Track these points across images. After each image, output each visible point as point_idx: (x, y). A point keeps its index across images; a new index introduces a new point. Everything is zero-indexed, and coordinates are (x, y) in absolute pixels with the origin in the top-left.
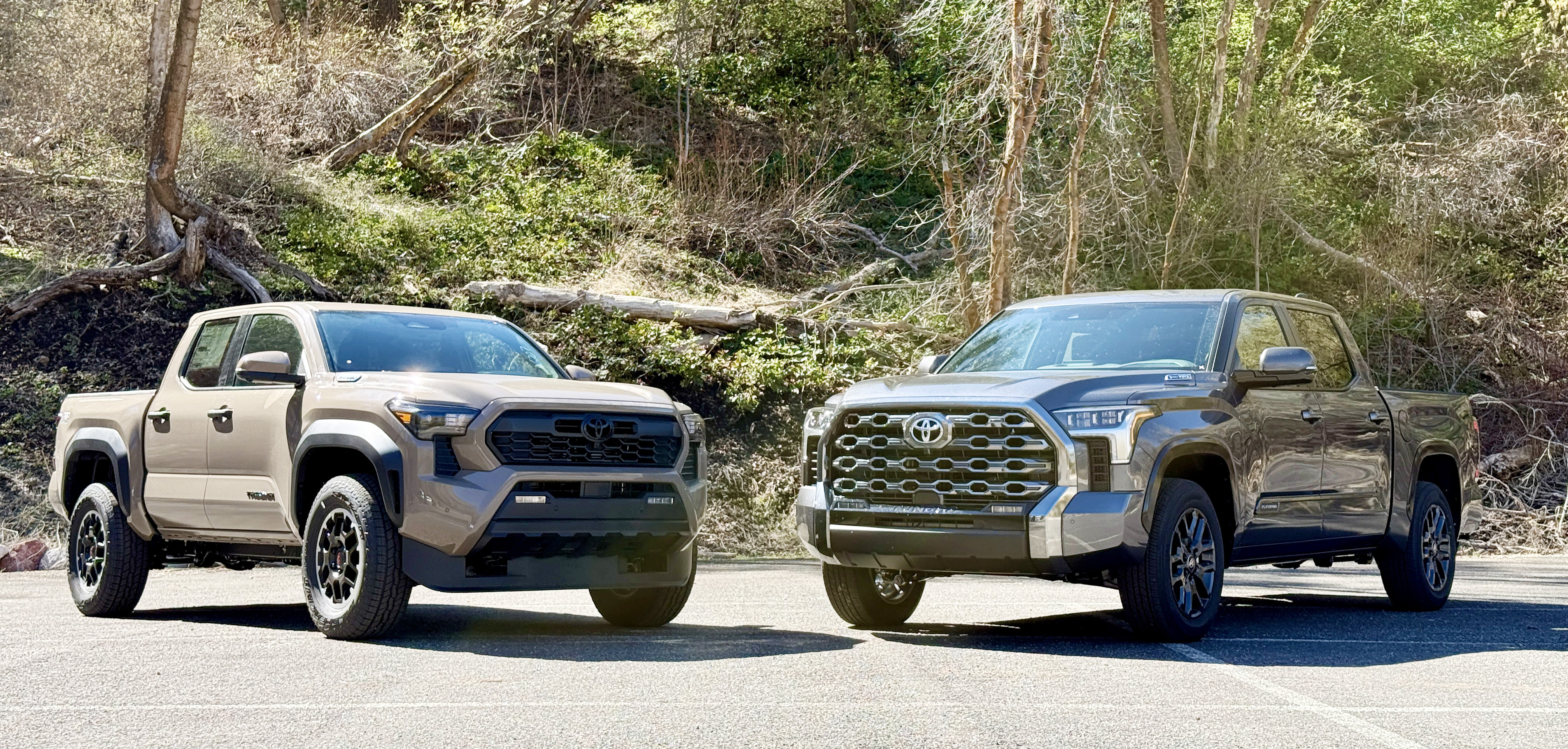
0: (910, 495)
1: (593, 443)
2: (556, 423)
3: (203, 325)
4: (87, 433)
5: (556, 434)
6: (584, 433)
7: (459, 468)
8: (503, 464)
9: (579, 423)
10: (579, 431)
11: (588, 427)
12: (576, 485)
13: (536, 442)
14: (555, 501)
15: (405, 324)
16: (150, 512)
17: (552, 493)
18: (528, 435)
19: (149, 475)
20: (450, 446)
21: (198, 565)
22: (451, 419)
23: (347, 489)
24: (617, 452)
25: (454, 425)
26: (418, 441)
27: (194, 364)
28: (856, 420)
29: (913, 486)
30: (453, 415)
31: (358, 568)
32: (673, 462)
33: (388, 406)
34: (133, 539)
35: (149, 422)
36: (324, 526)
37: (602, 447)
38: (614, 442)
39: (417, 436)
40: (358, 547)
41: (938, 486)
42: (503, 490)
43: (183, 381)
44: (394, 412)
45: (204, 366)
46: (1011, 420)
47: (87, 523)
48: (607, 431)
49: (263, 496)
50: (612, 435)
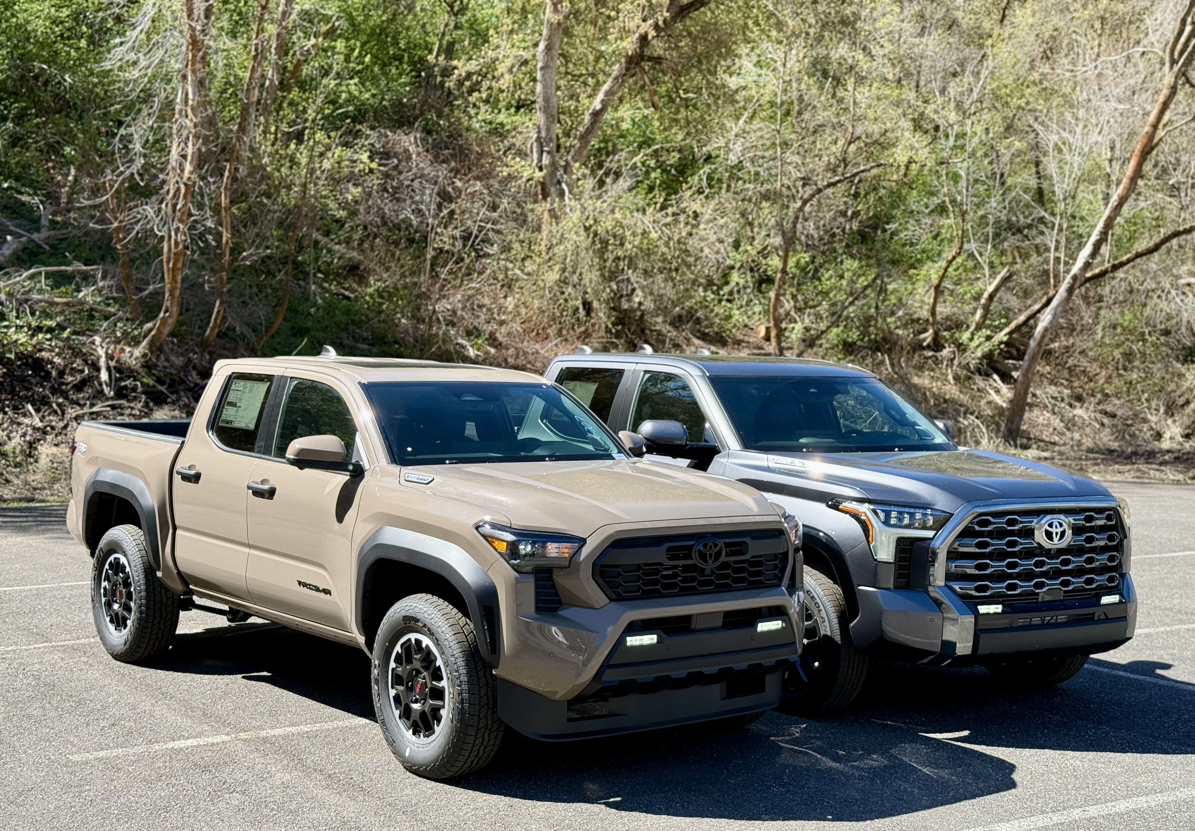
0: (1038, 594)
1: (704, 570)
2: (669, 549)
3: (230, 376)
4: (109, 476)
5: (667, 562)
6: (696, 560)
7: (560, 602)
8: (611, 600)
9: (690, 547)
10: (691, 558)
11: (700, 551)
12: (688, 618)
13: (646, 573)
14: (667, 639)
15: (459, 398)
16: (181, 569)
17: (662, 630)
18: (639, 567)
19: (178, 532)
20: (550, 579)
22: (553, 549)
23: (426, 615)
24: (727, 576)
25: (556, 555)
26: (516, 574)
27: (223, 421)
28: (987, 523)
29: (1041, 585)
30: (556, 545)
31: (443, 707)
32: (781, 580)
33: (477, 528)
34: (163, 591)
35: (177, 478)
36: (398, 649)
37: (713, 572)
38: (725, 565)
39: (515, 568)
40: (444, 683)
41: (1061, 584)
42: (613, 632)
43: (212, 438)
44: (485, 537)
45: (236, 425)
46: (1109, 518)
47: (111, 564)
48: (718, 554)
49: (317, 589)
50: (723, 558)
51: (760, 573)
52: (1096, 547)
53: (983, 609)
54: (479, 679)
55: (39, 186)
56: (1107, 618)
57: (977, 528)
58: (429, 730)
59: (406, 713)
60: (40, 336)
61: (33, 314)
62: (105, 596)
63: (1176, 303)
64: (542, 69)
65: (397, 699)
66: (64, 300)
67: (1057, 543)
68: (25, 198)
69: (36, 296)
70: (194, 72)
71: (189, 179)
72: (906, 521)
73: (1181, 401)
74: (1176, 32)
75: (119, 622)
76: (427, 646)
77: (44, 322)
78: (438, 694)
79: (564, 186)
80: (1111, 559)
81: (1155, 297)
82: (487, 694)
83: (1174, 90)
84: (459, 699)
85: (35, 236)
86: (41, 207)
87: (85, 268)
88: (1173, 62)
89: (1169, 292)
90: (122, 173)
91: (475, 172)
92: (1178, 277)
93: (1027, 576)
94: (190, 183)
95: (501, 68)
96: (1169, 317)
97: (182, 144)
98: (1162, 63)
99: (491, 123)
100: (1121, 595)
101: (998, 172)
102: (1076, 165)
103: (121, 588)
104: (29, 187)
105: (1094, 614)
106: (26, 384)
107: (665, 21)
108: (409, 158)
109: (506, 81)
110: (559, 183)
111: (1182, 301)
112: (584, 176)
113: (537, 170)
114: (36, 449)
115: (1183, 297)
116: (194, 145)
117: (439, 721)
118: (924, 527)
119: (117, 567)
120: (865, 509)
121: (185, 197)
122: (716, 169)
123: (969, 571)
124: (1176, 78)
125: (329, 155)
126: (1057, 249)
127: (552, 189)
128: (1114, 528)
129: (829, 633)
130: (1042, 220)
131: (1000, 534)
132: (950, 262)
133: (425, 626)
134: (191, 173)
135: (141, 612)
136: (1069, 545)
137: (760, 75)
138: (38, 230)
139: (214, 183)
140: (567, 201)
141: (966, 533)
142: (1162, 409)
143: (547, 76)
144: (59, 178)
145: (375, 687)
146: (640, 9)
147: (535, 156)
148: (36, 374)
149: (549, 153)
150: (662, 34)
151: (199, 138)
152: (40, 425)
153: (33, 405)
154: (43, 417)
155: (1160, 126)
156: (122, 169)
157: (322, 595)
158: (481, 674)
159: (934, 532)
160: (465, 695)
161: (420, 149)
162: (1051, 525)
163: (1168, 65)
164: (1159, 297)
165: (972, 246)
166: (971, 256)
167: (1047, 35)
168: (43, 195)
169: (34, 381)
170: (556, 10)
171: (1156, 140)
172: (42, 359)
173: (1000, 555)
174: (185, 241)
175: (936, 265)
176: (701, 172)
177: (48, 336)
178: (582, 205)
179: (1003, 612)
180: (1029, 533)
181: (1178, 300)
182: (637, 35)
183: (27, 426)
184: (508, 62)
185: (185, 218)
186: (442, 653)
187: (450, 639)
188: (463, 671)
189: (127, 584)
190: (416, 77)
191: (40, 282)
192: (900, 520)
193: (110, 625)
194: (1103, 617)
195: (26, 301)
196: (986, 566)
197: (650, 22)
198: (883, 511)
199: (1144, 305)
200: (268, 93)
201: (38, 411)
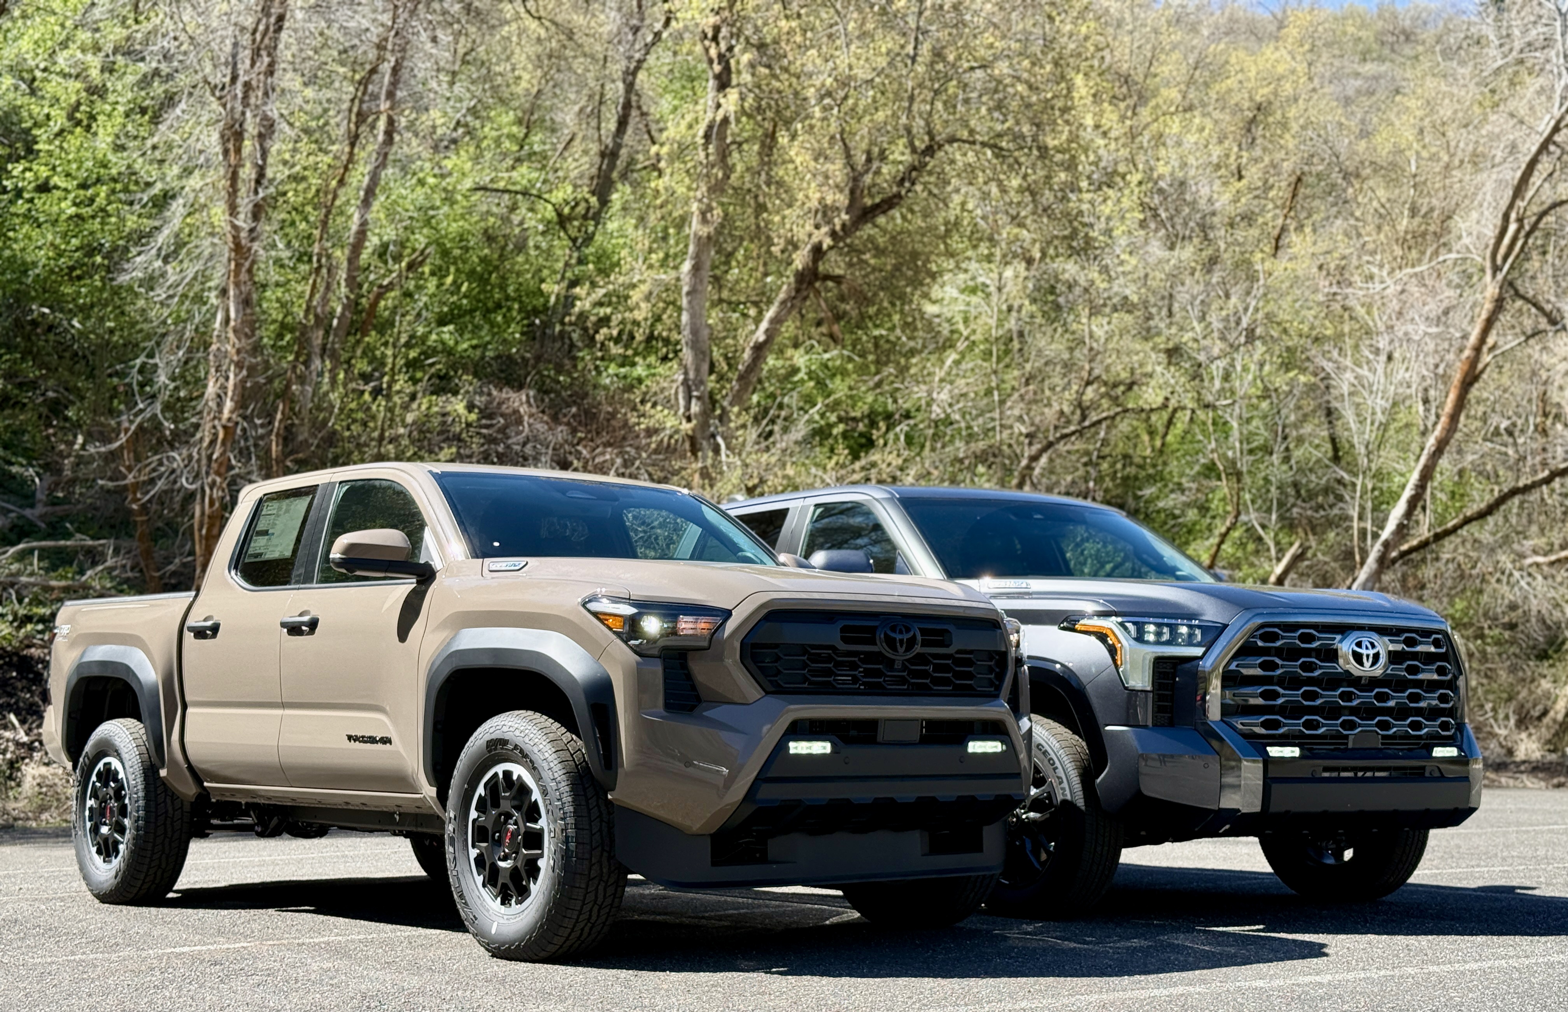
0: (1346, 737)
1: (893, 661)
2: (844, 629)
3: (261, 500)
4: (100, 653)
5: (842, 647)
6: (880, 647)
7: (699, 700)
8: (767, 693)
9: (873, 630)
10: (874, 643)
11: (886, 635)
13: (816, 658)
14: (845, 750)
15: (564, 494)
16: (193, 763)
18: (804, 649)
19: (190, 710)
20: (686, 667)
21: (262, 835)
22: (686, 625)
23: (517, 733)
24: (924, 674)
25: (691, 632)
26: (638, 658)
27: (251, 556)
28: (1274, 637)
29: (1351, 725)
30: (690, 619)
31: (541, 856)
32: (998, 688)
33: (584, 605)
34: (168, 800)
35: (188, 636)
36: (481, 790)
37: (904, 668)
38: (921, 659)
39: (636, 650)
40: (542, 823)
41: (1377, 725)
42: (771, 733)
43: (236, 579)
44: (596, 614)
45: (269, 556)
46: (1437, 643)
47: (99, 775)
48: (911, 642)
49: (372, 740)
50: (918, 649)
51: (969, 676)
52: (1422, 681)
53: (1274, 751)
54: (589, 810)
55: (36, 455)
56: (1442, 776)
57: (1260, 643)
58: (523, 893)
59: (492, 878)
60: (29, 627)
61: (20, 601)
62: (90, 819)
63: (1521, 589)
64: (688, 294)
65: (480, 862)
66: (63, 583)
67: (1367, 670)
68: (14, 469)
69: (24, 579)
70: (237, 285)
71: (229, 419)
72: (1166, 637)
73: (1536, 713)
74: (1497, 231)
75: (107, 849)
76: (519, 777)
77: (35, 610)
78: (535, 840)
79: (720, 440)
80: (1443, 698)
81: (1493, 580)
82: (600, 830)
83: (1499, 305)
84: (561, 837)
85: (28, 512)
86: (37, 480)
87: (90, 543)
88: (1496, 269)
89: (1511, 575)
90: (141, 411)
91: (605, 437)
92: (1522, 556)
93: (1332, 711)
94: (230, 424)
95: (636, 296)
96: (1513, 607)
97: (222, 380)
98: (1483, 270)
99: (625, 377)
100: (1460, 749)
101: (1280, 423)
102: (1378, 410)
103: (113, 804)
104: (23, 456)
105: (1423, 768)
106: (9, 689)
107: (844, 226)
108: (519, 421)
109: (642, 313)
110: (713, 436)
111: (1529, 584)
112: (744, 426)
113: (684, 421)
114: (19, 769)
115: (1529, 579)
116: (236, 375)
117: (536, 879)
118: (1190, 643)
119: (108, 775)
120: (1111, 624)
121: (224, 443)
122: (916, 425)
123: (1252, 701)
124: (1501, 288)
125: (414, 406)
126: (1361, 518)
127: (705, 443)
128: (1443, 657)
129: (1069, 797)
130: (1340, 481)
131: (1291, 653)
132: (1224, 537)
133: (516, 747)
134: (232, 412)
135: (138, 829)
136: (1385, 674)
137: (968, 304)
138: (32, 506)
139: (262, 426)
140: (723, 458)
141: (1246, 651)
142: (1512, 722)
143: (695, 303)
144: (63, 447)
145: (449, 849)
146: (812, 215)
147: (682, 402)
148: (21, 676)
149: (699, 398)
150: (841, 244)
151: (241, 368)
152: (25, 739)
153: (16, 715)
154: (30, 729)
155: (1485, 349)
156: (141, 406)
157: (380, 746)
158: (593, 803)
159: (1202, 650)
160: (571, 832)
161: (534, 410)
162: (1359, 645)
163: (1489, 272)
164: (1499, 581)
165: (1252, 517)
166: (1250, 530)
167: (1332, 266)
168: (40, 466)
169: (19, 685)
170: (704, 221)
171: (1480, 366)
172: (31, 657)
173: (1293, 682)
174: (223, 498)
175: (1207, 543)
176: (898, 429)
177: (40, 627)
178: (743, 461)
179: (1302, 757)
180: (1332, 655)
181: (1523, 583)
182: (809, 247)
183: (8, 740)
184: (644, 288)
185: (223, 470)
186: (538, 778)
187: (550, 759)
188: (567, 799)
189: (118, 795)
190: (529, 326)
191: (32, 564)
192: (1159, 634)
193: (96, 856)
194: (1437, 774)
195: (12, 585)
196: (1273, 666)
197: (825, 229)
198: (1134, 623)
199: (1481, 592)
200: (336, 335)
201: (22, 722)
